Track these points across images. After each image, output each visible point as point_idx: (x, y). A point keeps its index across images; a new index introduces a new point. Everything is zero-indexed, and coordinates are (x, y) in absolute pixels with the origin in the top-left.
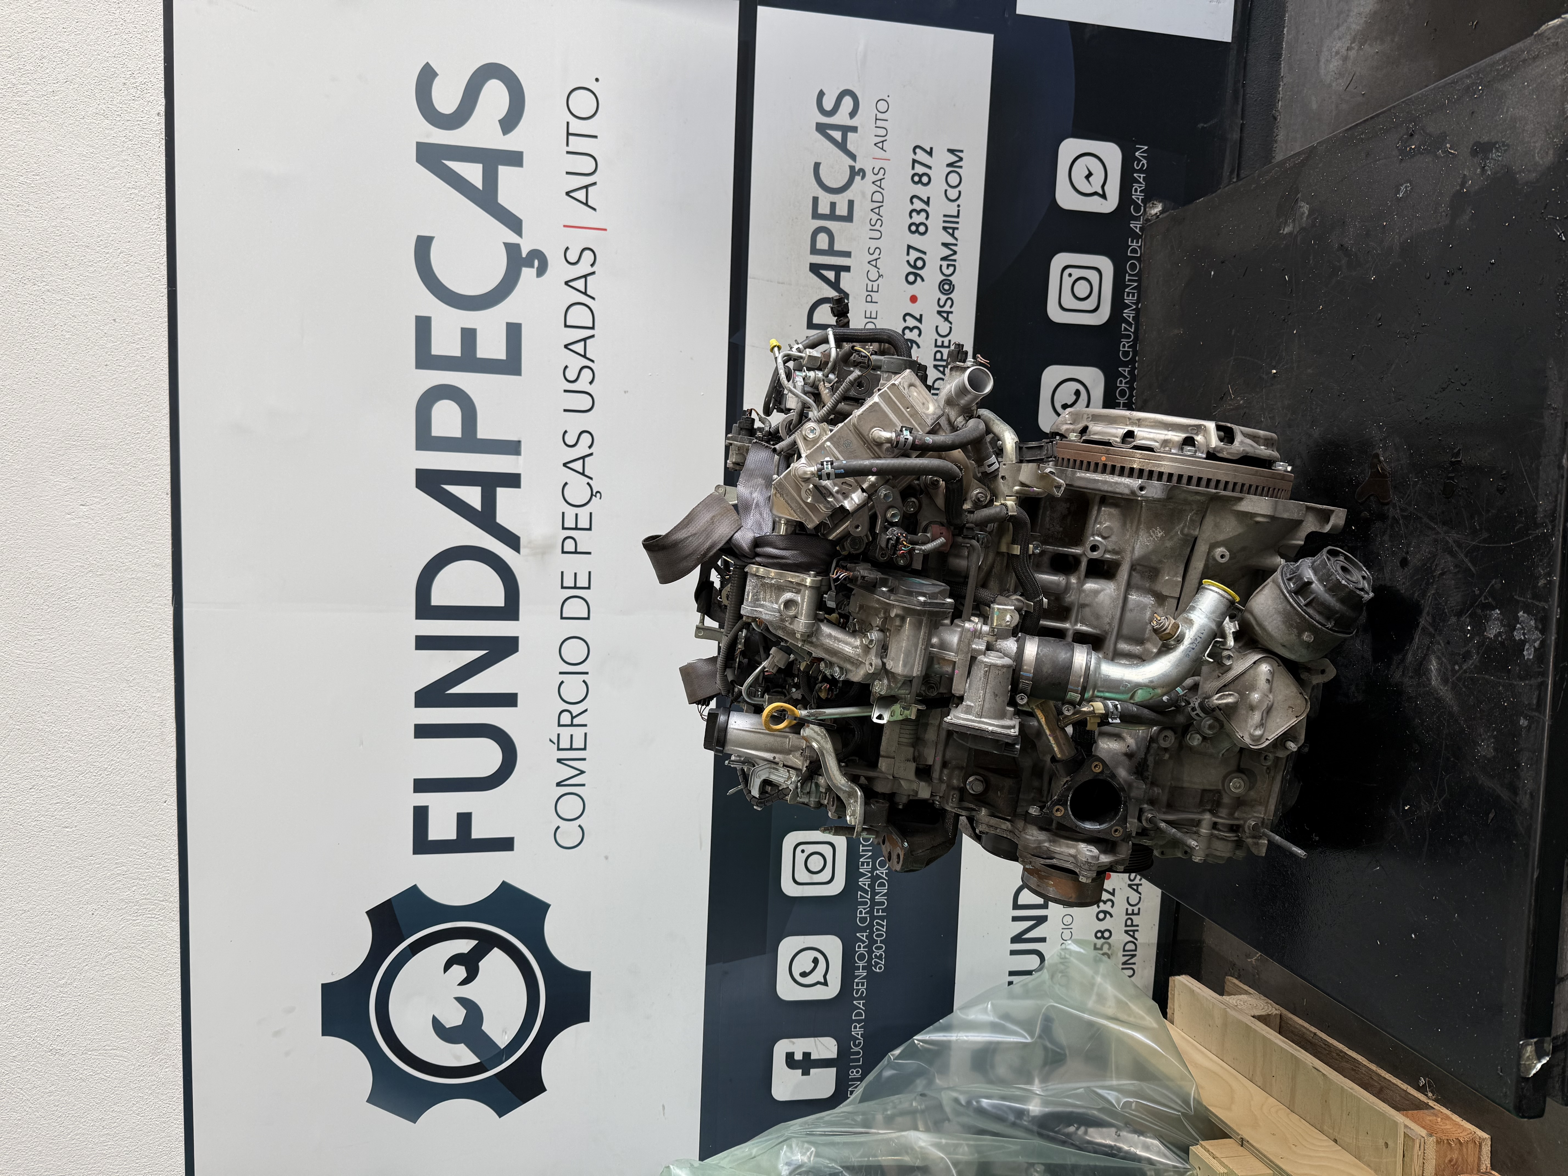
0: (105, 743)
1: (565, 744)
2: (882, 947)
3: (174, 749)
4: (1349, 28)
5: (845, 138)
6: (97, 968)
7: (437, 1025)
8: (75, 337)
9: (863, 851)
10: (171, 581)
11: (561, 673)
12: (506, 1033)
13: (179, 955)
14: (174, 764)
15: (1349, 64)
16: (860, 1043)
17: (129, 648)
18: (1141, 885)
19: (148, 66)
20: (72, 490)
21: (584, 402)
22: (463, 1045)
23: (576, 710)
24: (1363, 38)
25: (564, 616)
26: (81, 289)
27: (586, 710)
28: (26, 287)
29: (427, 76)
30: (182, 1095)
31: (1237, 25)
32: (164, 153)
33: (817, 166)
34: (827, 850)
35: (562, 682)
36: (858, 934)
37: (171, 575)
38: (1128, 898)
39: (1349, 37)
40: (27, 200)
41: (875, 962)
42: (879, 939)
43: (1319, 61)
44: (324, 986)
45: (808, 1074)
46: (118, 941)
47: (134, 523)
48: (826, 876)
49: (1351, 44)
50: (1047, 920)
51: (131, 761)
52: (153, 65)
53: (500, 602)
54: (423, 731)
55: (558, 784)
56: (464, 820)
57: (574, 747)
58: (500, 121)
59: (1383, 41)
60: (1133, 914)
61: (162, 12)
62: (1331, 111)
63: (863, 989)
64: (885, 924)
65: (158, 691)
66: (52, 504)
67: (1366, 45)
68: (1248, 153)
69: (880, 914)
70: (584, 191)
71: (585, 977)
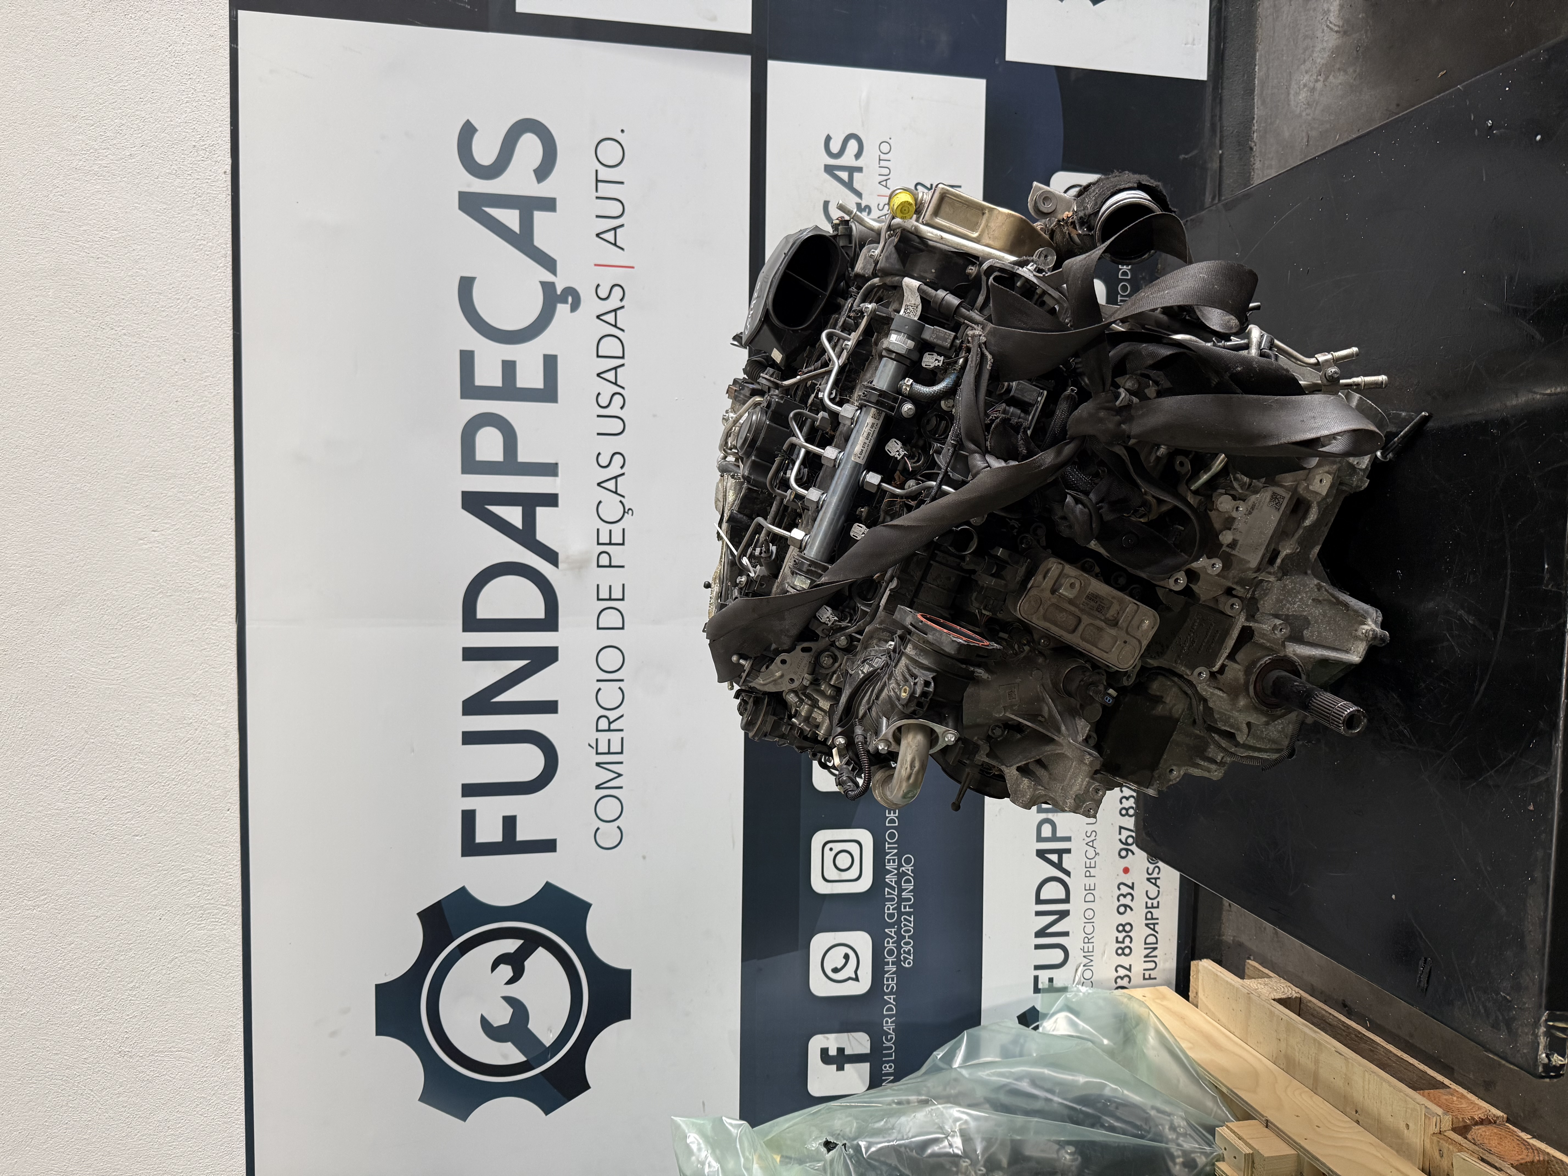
0: (172, 755)
1: (603, 748)
2: (910, 943)
3: (237, 759)
4: (1314, 62)
5: (851, 177)
6: (164, 972)
7: (485, 1023)
8: (148, 376)
9: (889, 848)
10: (235, 600)
11: (598, 681)
12: (551, 1031)
13: (241, 958)
14: (237, 773)
15: (1316, 95)
16: (892, 1038)
17: (197, 663)
18: (1159, 879)
19: (216, 129)
20: (145, 517)
21: (615, 426)
22: (509, 1044)
23: (612, 715)
24: (1327, 70)
25: (600, 626)
26: (154, 332)
27: (622, 716)
29: (468, 132)
30: (243, 1095)
31: (1211, 64)
32: (230, 208)
33: (826, 202)
34: (854, 848)
35: (599, 689)
36: (886, 930)
37: (234, 595)
38: (1147, 892)
39: (1315, 70)
41: (904, 957)
42: (907, 935)
43: (1289, 94)
44: (378, 987)
45: (843, 1069)
46: (184, 945)
47: (201, 547)
48: (854, 873)
49: (1317, 76)
50: (1069, 914)
51: (197, 772)
52: (221, 129)
53: (541, 615)
54: (470, 738)
55: (598, 787)
56: (510, 823)
57: (611, 751)
58: (534, 171)
59: (1345, 71)
60: (1153, 907)
61: (229, 81)
62: (1302, 139)
63: (893, 984)
64: (912, 919)
65: (223, 704)
66: (126, 530)
67: (1331, 77)
68: (1228, 181)
69: (907, 910)
70: (613, 232)
71: (626, 975)
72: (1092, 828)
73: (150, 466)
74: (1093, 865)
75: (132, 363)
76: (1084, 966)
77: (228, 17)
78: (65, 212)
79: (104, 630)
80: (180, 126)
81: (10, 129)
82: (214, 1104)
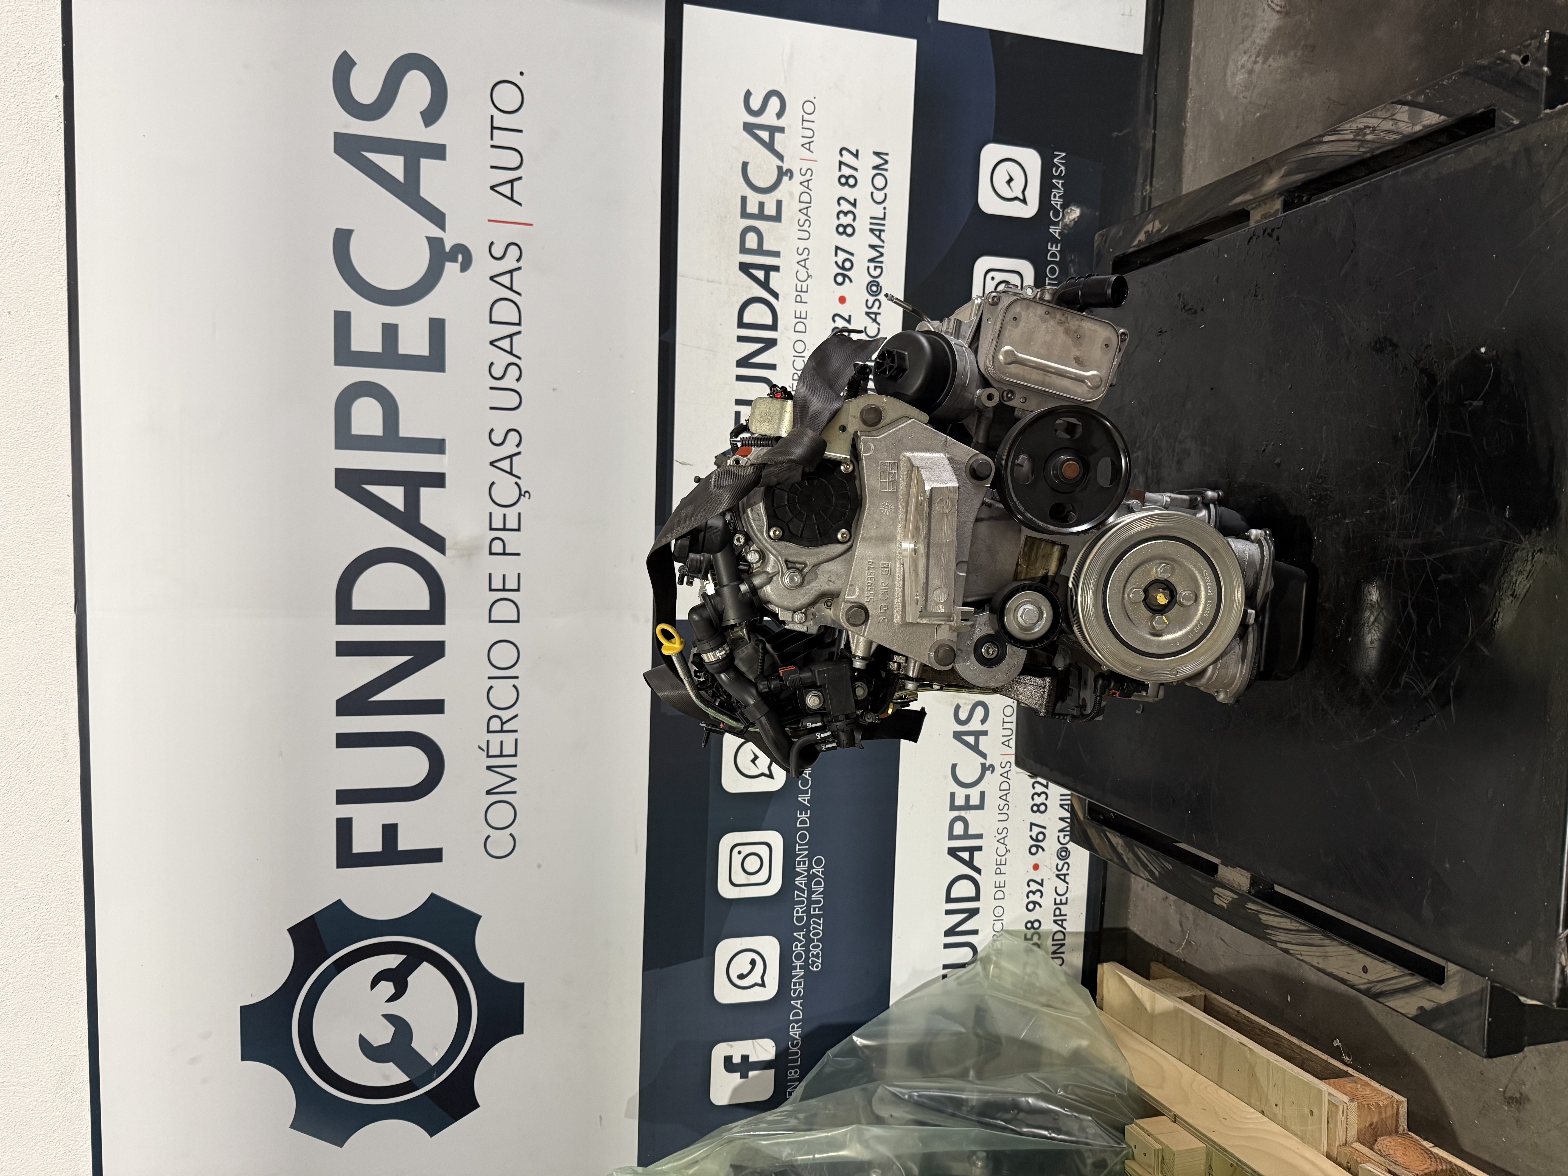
1: (495, 750)
2: (819, 946)
3: (78, 764)
4: (1254, 43)
5: (772, 138)
7: (364, 1044)
9: (799, 850)
10: (73, 587)
11: (489, 678)
12: (436, 1049)
14: (78, 780)
15: (1254, 77)
16: (797, 1043)
17: (28, 659)
18: (1068, 874)
19: (45, 46)
21: (511, 400)
22: (391, 1064)
23: (506, 715)
24: (1267, 52)
27: (516, 716)
29: (345, 65)
30: (90, 1131)
31: (1148, 38)
32: (63, 138)
33: (745, 165)
34: (763, 851)
35: (491, 687)
36: (795, 934)
37: (73, 582)
39: (1254, 51)
41: (812, 961)
42: (816, 938)
43: (1225, 74)
44: (243, 1009)
47: (32, 527)
48: (762, 876)
49: (1256, 58)
50: (978, 913)
52: (50, 45)
53: (425, 606)
54: (345, 740)
55: (488, 792)
56: (390, 832)
57: (504, 753)
58: (422, 113)
59: (1286, 55)
60: (1061, 903)
62: (1238, 123)
63: (800, 988)
64: (821, 922)
65: (60, 703)
67: (1270, 59)
68: (1160, 162)
69: (817, 912)
70: (509, 185)
71: (519, 988)
72: (1004, 824)
74: (1003, 862)
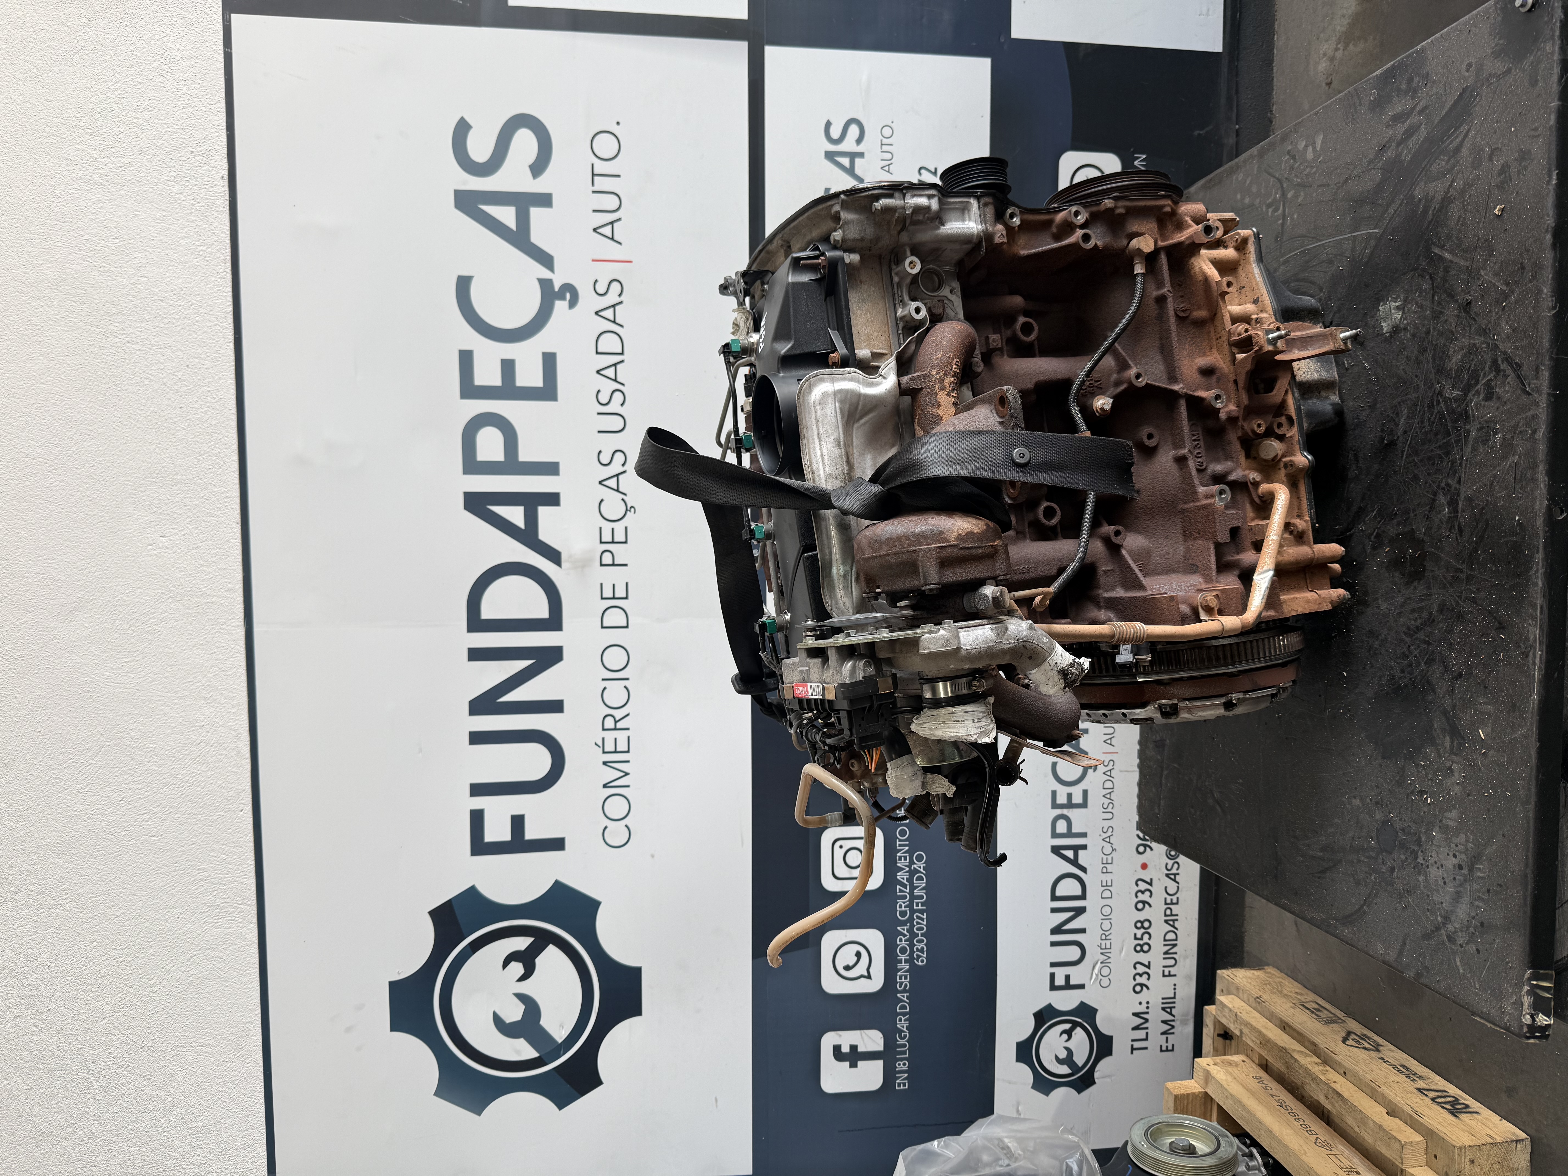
0: (186, 757)
1: (609, 747)
2: (923, 941)
3: (248, 761)
4: (1334, 30)
5: (852, 163)
6: (183, 969)
7: (498, 1021)
8: (152, 383)
9: (900, 845)
10: (242, 604)
11: (603, 680)
12: (563, 1028)
13: (257, 955)
14: (249, 774)
15: (1336, 63)
16: (905, 1036)
17: (206, 667)
18: (1178, 874)
19: (212, 135)
20: (153, 523)
21: (616, 423)
22: (522, 1040)
23: (618, 714)
24: (1347, 38)
26: (157, 339)
27: (628, 715)
28: (109, 339)
29: (462, 129)
30: (263, 1089)
31: (1226, 36)
32: (228, 213)
35: (605, 688)
36: (898, 928)
37: (242, 599)
38: (1166, 888)
39: (1334, 38)
40: (109, 261)
41: (917, 955)
42: (920, 933)
43: (1308, 63)
44: (391, 984)
45: (856, 1066)
46: (202, 943)
47: (208, 552)
49: (1337, 45)
50: (1085, 911)
51: (210, 773)
52: (217, 134)
53: (545, 614)
54: (477, 738)
55: (605, 786)
56: (518, 822)
57: (618, 750)
58: (530, 167)
59: (1365, 39)
60: (1172, 903)
61: (224, 86)
63: (906, 982)
64: (925, 917)
65: (233, 707)
66: (135, 536)
67: (1351, 45)
69: (920, 907)
70: (610, 226)
71: (636, 972)
72: (1110, 823)
73: (156, 472)
74: (1110, 861)
75: (136, 370)
76: (1102, 963)
77: (221, 21)
78: (66, 222)
79: (116, 635)
80: (176, 133)
81: (12, 140)
82: (235, 1097)
